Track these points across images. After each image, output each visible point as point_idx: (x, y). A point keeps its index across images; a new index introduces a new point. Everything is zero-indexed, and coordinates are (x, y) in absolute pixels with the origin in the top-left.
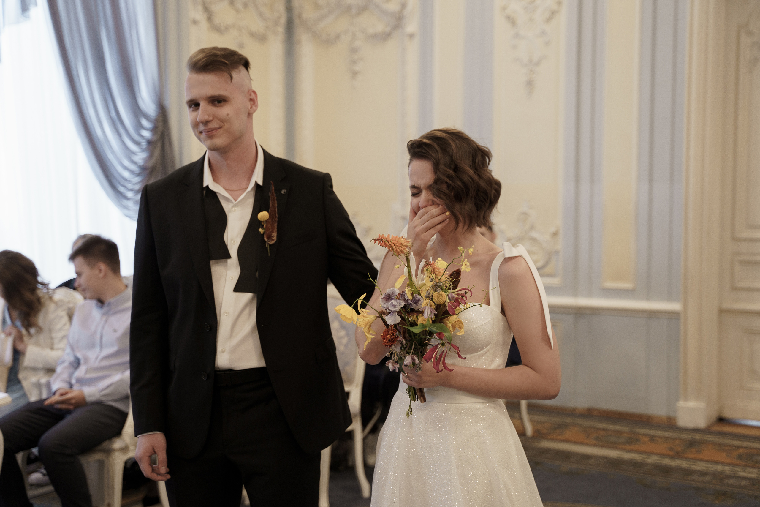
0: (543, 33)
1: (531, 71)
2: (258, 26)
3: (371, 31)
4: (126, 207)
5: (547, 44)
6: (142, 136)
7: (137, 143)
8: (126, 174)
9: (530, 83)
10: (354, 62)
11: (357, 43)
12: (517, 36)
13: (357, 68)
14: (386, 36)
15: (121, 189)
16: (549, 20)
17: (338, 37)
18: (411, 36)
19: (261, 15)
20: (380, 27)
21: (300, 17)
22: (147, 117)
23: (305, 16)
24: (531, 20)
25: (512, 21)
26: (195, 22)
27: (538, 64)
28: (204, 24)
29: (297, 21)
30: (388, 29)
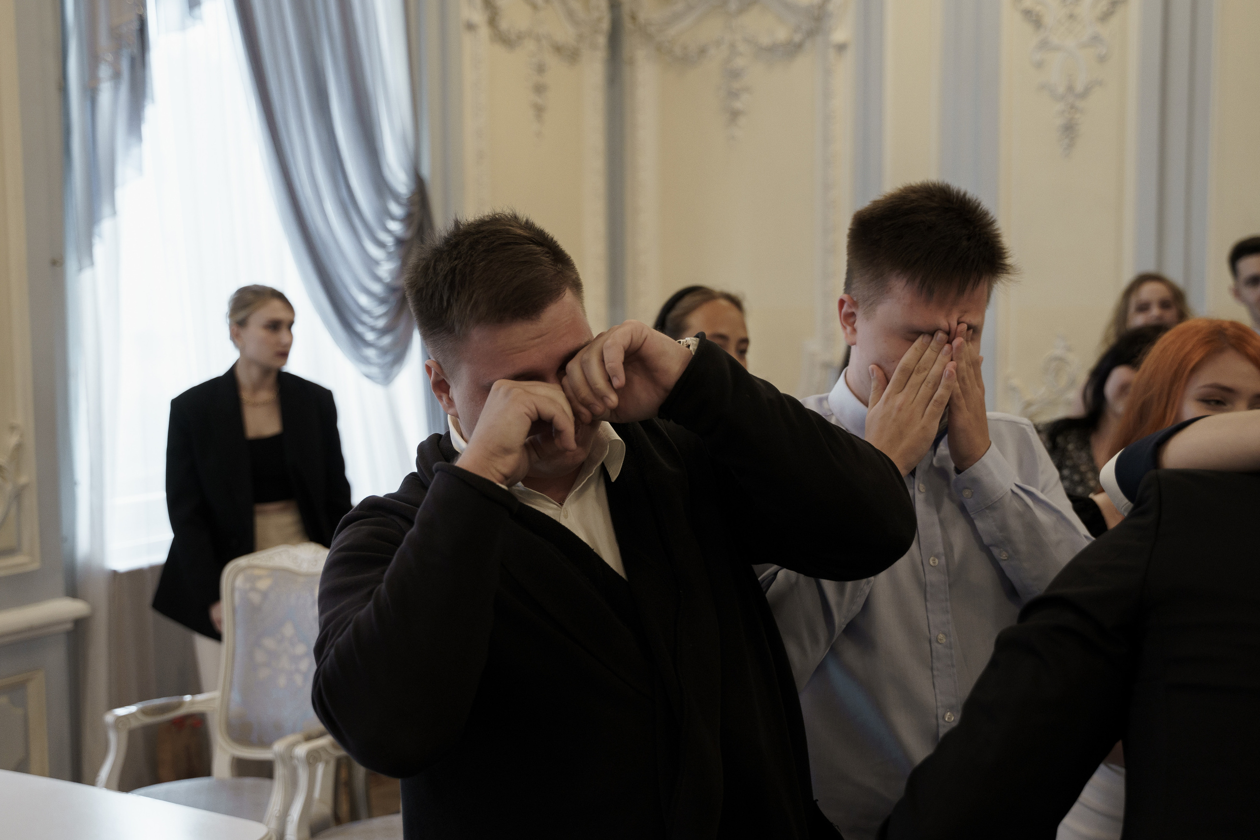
0: (1096, 39)
1: (1072, 107)
2: (565, 33)
3: (765, 40)
4: (366, 361)
5: (1102, 59)
6: (388, 231)
7: (381, 245)
8: (364, 300)
9: (1069, 130)
10: (733, 95)
11: (740, 62)
12: (1044, 45)
13: (738, 105)
14: (792, 49)
15: (360, 328)
16: (1105, 17)
17: (702, 51)
18: (841, 48)
19: (570, 14)
20: (782, 34)
21: (634, 18)
22: (396, 197)
23: (642, 16)
24: (1071, 16)
25: (1034, 19)
26: (471, 27)
27: (1084, 94)
28: (484, 32)
29: (628, 24)
30: (797, 38)
